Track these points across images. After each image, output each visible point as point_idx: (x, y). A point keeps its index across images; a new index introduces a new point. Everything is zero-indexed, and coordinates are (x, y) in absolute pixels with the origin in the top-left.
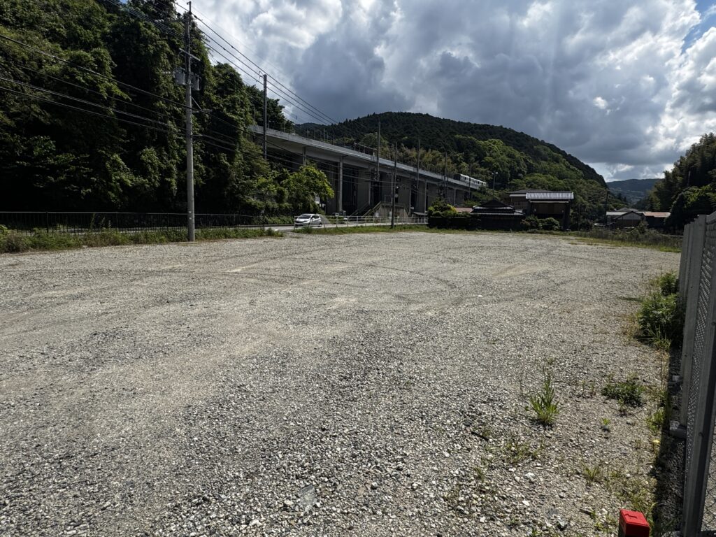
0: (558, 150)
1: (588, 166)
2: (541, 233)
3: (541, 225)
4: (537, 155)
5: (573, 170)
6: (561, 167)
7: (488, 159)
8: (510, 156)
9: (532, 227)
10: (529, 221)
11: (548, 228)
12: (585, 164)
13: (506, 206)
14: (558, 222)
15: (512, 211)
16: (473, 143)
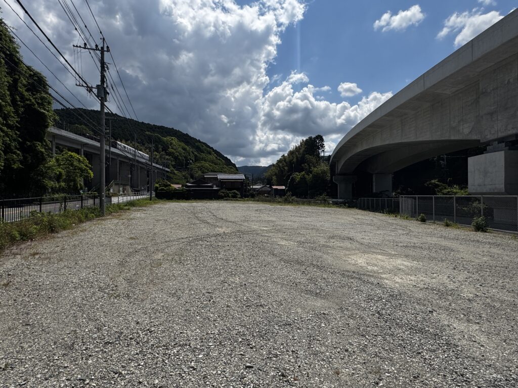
0: (209, 147)
1: (226, 157)
2: (232, 200)
3: (230, 195)
4: (199, 149)
5: (219, 160)
6: (213, 157)
7: (170, 150)
8: (184, 149)
9: (226, 197)
10: (223, 193)
11: (234, 197)
12: (225, 156)
13: (208, 184)
14: (239, 193)
15: (212, 187)
16: (159, 138)
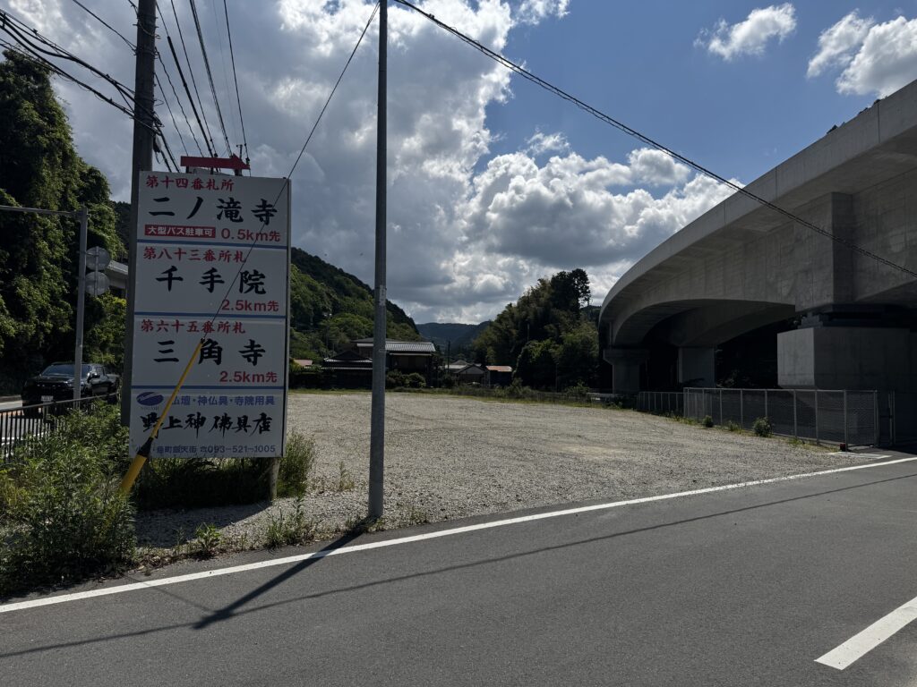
3: (407, 382)
4: (341, 288)
6: (368, 304)
8: (312, 288)
9: (399, 385)
10: (394, 377)
11: (416, 386)
12: (393, 303)
13: (365, 359)
